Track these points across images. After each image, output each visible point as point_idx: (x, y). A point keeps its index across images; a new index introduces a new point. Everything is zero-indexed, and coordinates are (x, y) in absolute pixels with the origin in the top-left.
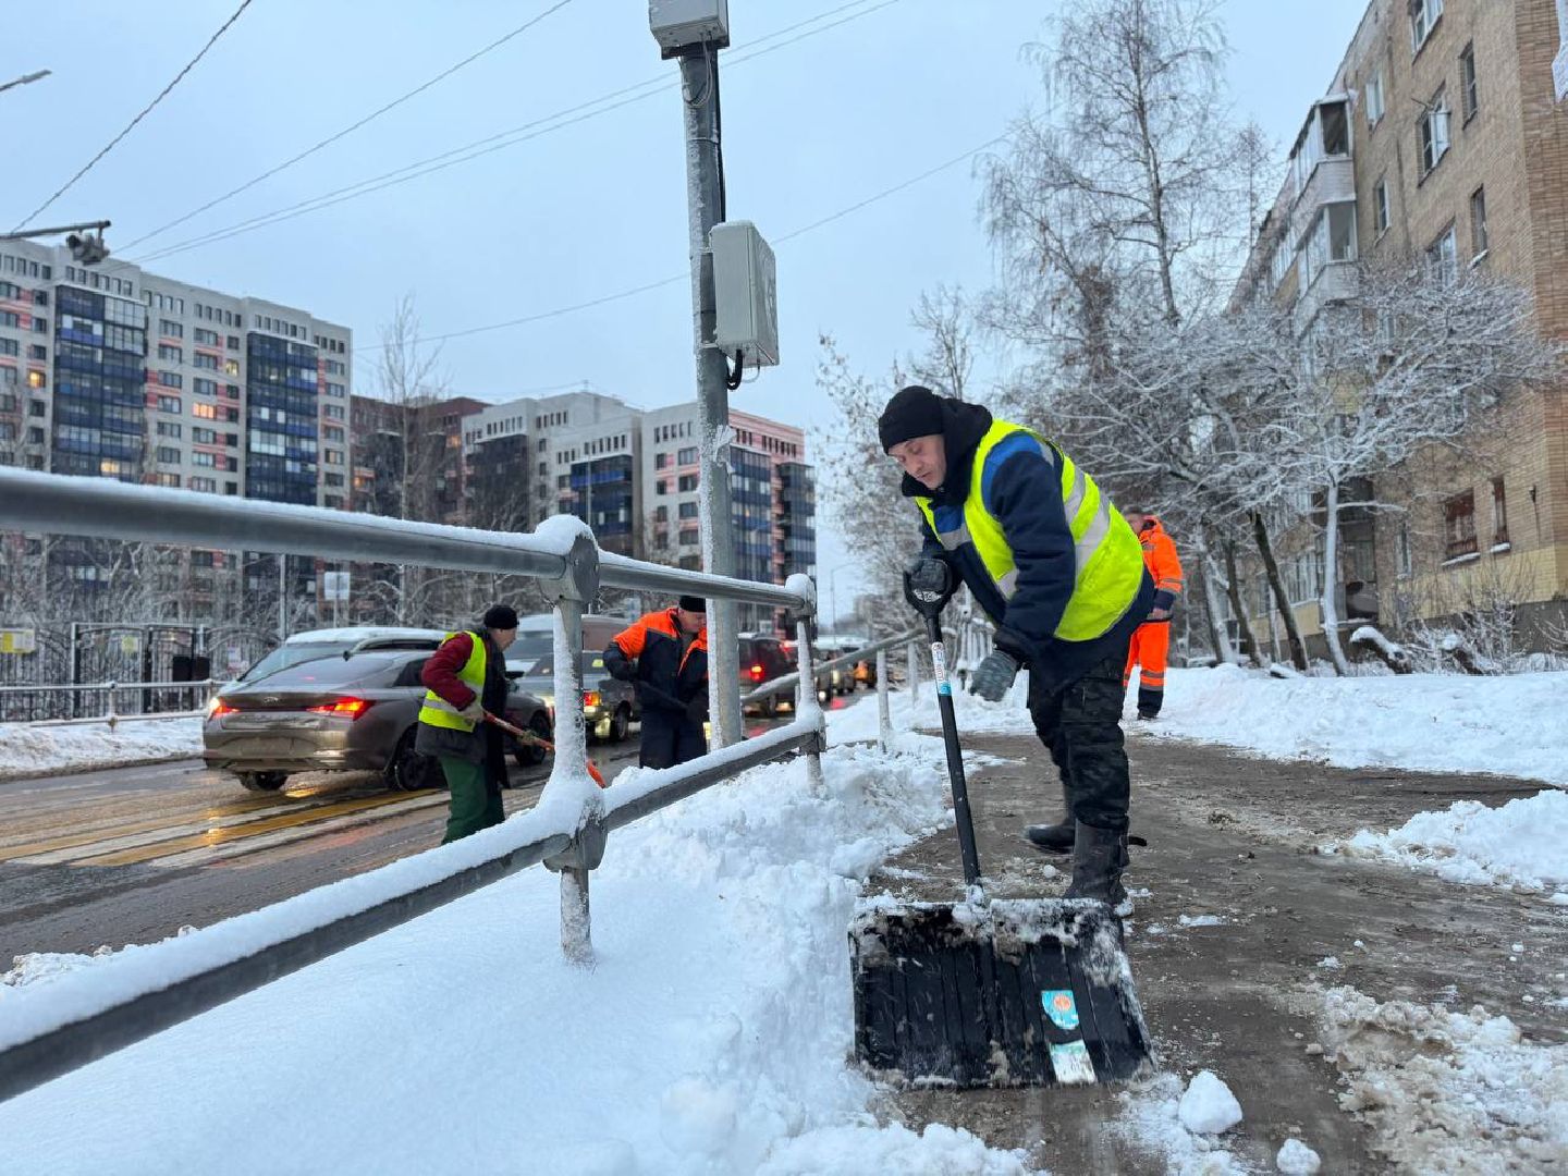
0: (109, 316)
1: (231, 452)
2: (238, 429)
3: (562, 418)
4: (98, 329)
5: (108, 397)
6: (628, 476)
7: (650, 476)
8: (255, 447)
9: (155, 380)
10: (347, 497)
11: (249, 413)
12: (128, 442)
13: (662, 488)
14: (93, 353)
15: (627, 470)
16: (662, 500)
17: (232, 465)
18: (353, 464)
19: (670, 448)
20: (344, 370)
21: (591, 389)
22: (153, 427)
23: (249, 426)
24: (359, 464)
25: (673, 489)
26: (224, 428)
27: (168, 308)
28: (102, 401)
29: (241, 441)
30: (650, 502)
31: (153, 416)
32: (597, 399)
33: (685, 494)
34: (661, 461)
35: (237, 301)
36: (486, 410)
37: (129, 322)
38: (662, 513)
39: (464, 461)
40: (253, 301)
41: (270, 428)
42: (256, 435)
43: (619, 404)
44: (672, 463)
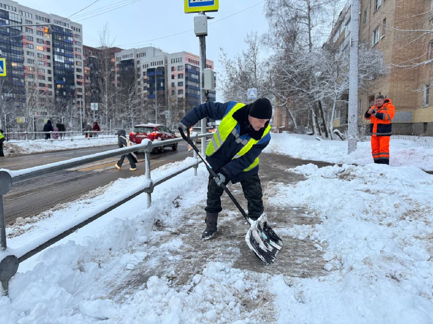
0: (10, 18)
1: (49, 61)
2: (51, 54)
3: (144, 54)
4: (7, 22)
5: (12, 44)
6: (164, 73)
7: (170, 73)
8: (56, 60)
9: (25, 39)
10: (83, 75)
11: (53, 50)
12: (19, 57)
13: (173, 77)
14: (6, 29)
15: (162, 71)
16: (173, 81)
17: (49, 65)
18: (84, 66)
19: (176, 65)
20: (80, 37)
21: (152, 46)
22: (25, 53)
23: (54, 53)
24: (86, 66)
25: (176, 78)
26: (46, 54)
27: (27, 16)
28: (10, 44)
29: (52, 58)
30: (170, 81)
31: (25, 49)
32: (154, 49)
33: (180, 79)
34: (173, 69)
35: (48, 15)
36: (122, 51)
37: (16, 20)
38: (173, 84)
39: (116, 66)
40: (53, 15)
41: (60, 54)
42: (56, 56)
43: (161, 51)
44: (176, 70)
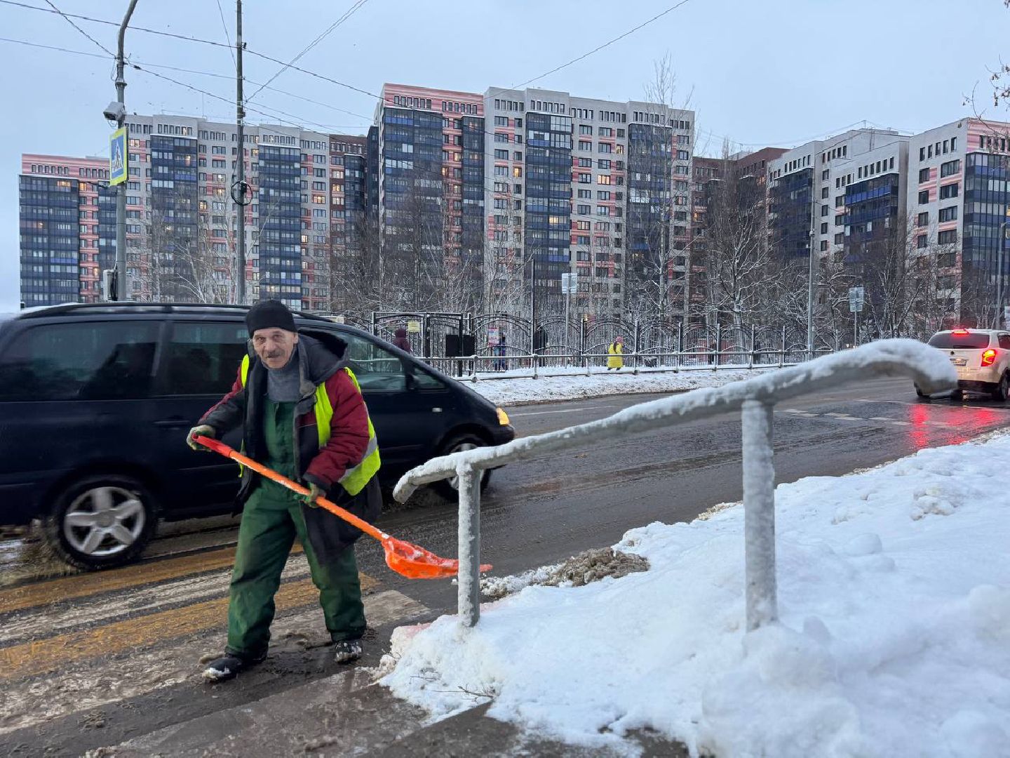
0: (553, 128)
1: (618, 204)
2: (623, 189)
3: (841, 152)
4: (547, 136)
5: (552, 178)
6: (895, 190)
7: (913, 189)
8: (633, 200)
9: (577, 164)
10: (688, 226)
11: (629, 177)
12: (563, 204)
13: (924, 197)
14: (545, 152)
15: (893, 185)
16: (924, 208)
17: (619, 211)
18: (694, 204)
19: (935, 163)
20: (687, 139)
21: (868, 126)
22: (575, 194)
23: (629, 187)
24: (697, 204)
25: (934, 196)
26: (613, 189)
27: (585, 117)
28: (549, 181)
29: (625, 198)
30: (913, 207)
31: (576, 186)
32: (872, 132)
33: (946, 200)
34: (924, 175)
35: (623, 105)
36: (784, 155)
37: (563, 129)
38: (923, 218)
39: (768, 193)
40: (632, 103)
41: (641, 186)
42: (633, 192)
43: (894, 134)
44: (934, 176)
